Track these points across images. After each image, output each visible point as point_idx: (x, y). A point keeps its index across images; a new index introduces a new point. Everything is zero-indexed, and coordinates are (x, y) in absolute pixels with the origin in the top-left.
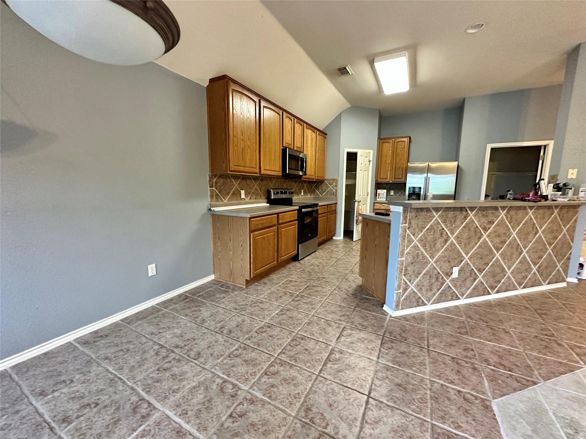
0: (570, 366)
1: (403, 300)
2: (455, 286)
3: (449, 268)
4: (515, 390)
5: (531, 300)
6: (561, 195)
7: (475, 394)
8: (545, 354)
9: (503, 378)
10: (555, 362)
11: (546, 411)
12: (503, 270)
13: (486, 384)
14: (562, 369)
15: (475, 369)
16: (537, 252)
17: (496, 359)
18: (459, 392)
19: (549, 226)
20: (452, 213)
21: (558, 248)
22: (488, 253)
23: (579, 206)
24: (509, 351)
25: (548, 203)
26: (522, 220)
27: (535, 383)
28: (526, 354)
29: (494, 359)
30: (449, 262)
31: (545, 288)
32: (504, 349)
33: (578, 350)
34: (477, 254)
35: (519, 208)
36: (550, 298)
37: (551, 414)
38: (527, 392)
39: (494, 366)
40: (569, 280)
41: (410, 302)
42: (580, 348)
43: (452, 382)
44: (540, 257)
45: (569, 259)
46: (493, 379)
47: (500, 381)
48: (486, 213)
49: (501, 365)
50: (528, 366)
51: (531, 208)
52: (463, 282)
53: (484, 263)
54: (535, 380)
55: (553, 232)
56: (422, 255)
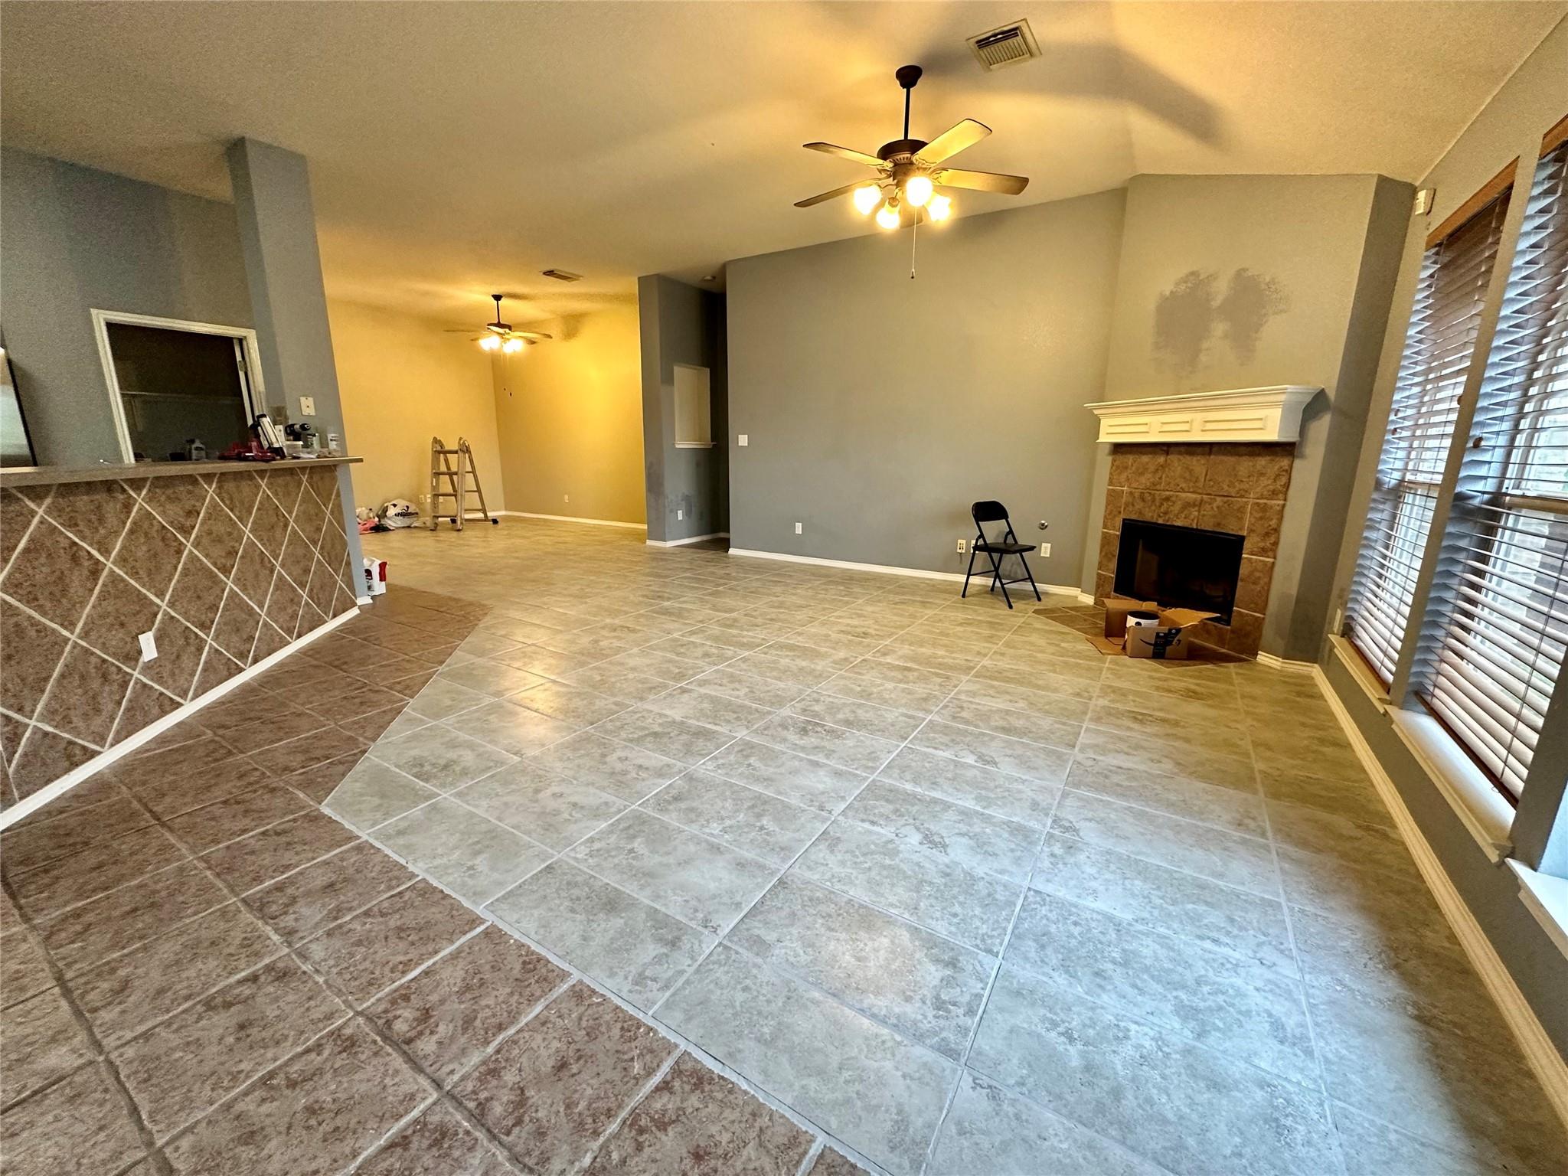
0: (396, 709)
1: (17, 771)
2: (160, 680)
3: (129, 639)
4: (344, 775)
5: (319, 653)
6: (303, 446)
7: (291, 817)
8: (364, 713)
9: (321, 773)
10: (378, 714)
11: (387, 770)
12: (251, 612)
13: (301, 795)
14: (388, 718)
15: (273, 790)
16: (298, 562)
17: (300, 758)
18: (264, 833)
19: (302, 508)
20: (85, 498)
21: (328, 546)
22: (210, 584)
23: (335, 466)
24: (315, 737)
25: (287, 463)
26: (254, 502)
27: (365, 751)
28: (340, 726)
29: (296, 760)
30: (122, 625)
31: (331, 625)
32: (307, 738)
33: (398, 687)
34: (185, 589)
35: (238, 475)
36: (344, 638)
37: (393, 769)
38: (359, 767)
39: (303, 767)
40: (360, 601)
41: (44, 764)
42: (399, 683)
43: (244, 831)
44: (307, 571)
45: (348, 564)
46: (308, 784)
47: (319, 780)
48: (174, 492)
49: (312, 759)
50: (350, 738)
51: (262, 473)
52: (173, 662)
53: (207, 606)
54: (363, 748)
55: (312, 518)
56: (32, 625)
